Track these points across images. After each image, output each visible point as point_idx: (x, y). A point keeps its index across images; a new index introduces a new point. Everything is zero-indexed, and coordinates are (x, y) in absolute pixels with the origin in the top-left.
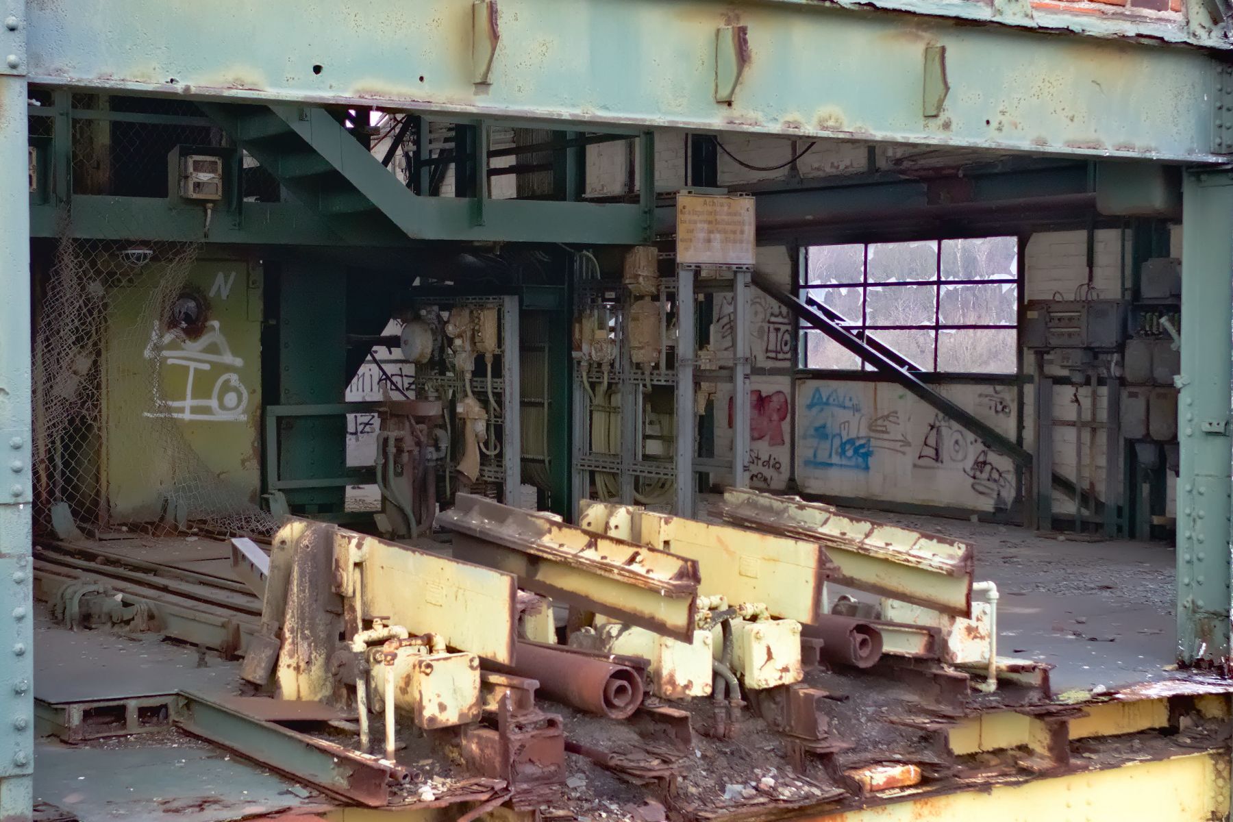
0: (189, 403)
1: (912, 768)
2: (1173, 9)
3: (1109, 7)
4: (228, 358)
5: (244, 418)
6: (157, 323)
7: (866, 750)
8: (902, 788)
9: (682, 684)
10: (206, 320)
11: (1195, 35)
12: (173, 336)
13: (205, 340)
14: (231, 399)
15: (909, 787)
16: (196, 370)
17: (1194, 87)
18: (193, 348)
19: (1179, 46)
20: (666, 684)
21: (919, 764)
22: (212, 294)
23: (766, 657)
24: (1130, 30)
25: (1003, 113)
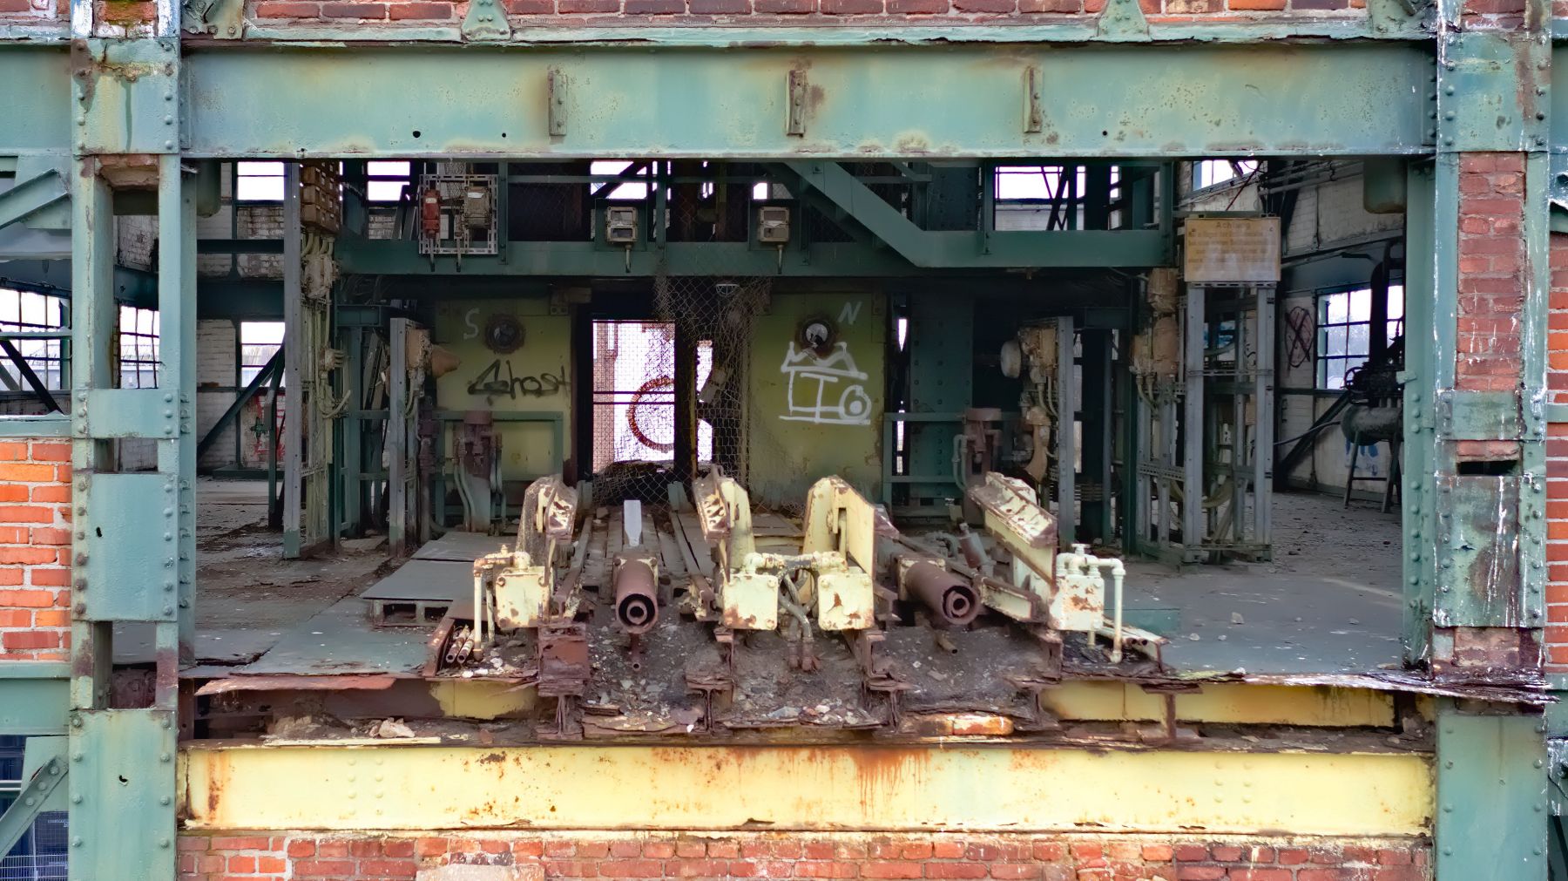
0: (819, 409)
1: (1002, 719)
2: (1353, 6)
3: (1259, 13)
4: (854, 373)
5: (868, 422)
6: (792, 344)
7: (970, 699)
8: (991, 736)
9: (745, 618)
10: (835, 341)
11: (1379, 30)
12: (806, 355)
13: (833, 359)
14: (856, 406)
15: (999, 736)
16: (826, 382)
17: (1395, 81)
18: (823, 365)
19: (1356, 42)
20: (728, 616)
21: (1010, 717)
22: (840, 320)
23: (833, 603)
24: (1282, 32)
25: (1124, 123)
